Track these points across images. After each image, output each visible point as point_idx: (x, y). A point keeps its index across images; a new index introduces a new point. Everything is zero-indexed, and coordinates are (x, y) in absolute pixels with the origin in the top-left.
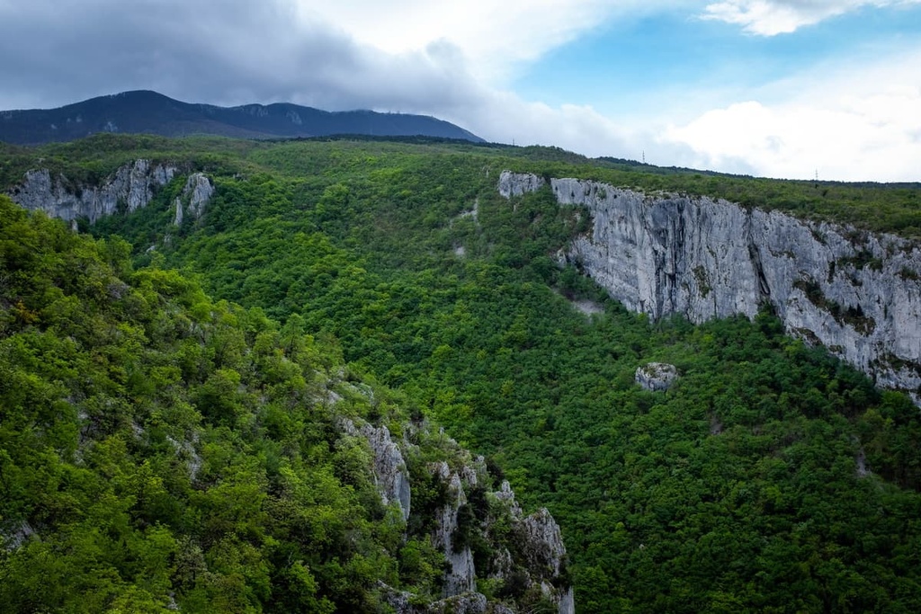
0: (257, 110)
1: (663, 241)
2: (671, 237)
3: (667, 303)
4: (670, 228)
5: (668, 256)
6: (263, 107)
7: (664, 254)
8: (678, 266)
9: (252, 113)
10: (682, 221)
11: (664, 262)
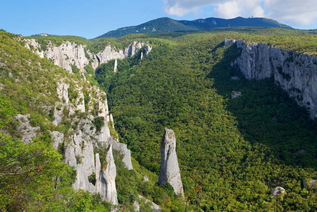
0: (201, 21)
1: (252, 57)
2: (254, 56)
3: (254, 75)
4: (254, 53)
5: (254, 61)
6: (203, 20)
7: (253, 61)
8: (257, 65)
9: (199, 22)
10: (258, 51)
11: (253, 64)
